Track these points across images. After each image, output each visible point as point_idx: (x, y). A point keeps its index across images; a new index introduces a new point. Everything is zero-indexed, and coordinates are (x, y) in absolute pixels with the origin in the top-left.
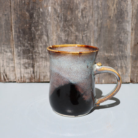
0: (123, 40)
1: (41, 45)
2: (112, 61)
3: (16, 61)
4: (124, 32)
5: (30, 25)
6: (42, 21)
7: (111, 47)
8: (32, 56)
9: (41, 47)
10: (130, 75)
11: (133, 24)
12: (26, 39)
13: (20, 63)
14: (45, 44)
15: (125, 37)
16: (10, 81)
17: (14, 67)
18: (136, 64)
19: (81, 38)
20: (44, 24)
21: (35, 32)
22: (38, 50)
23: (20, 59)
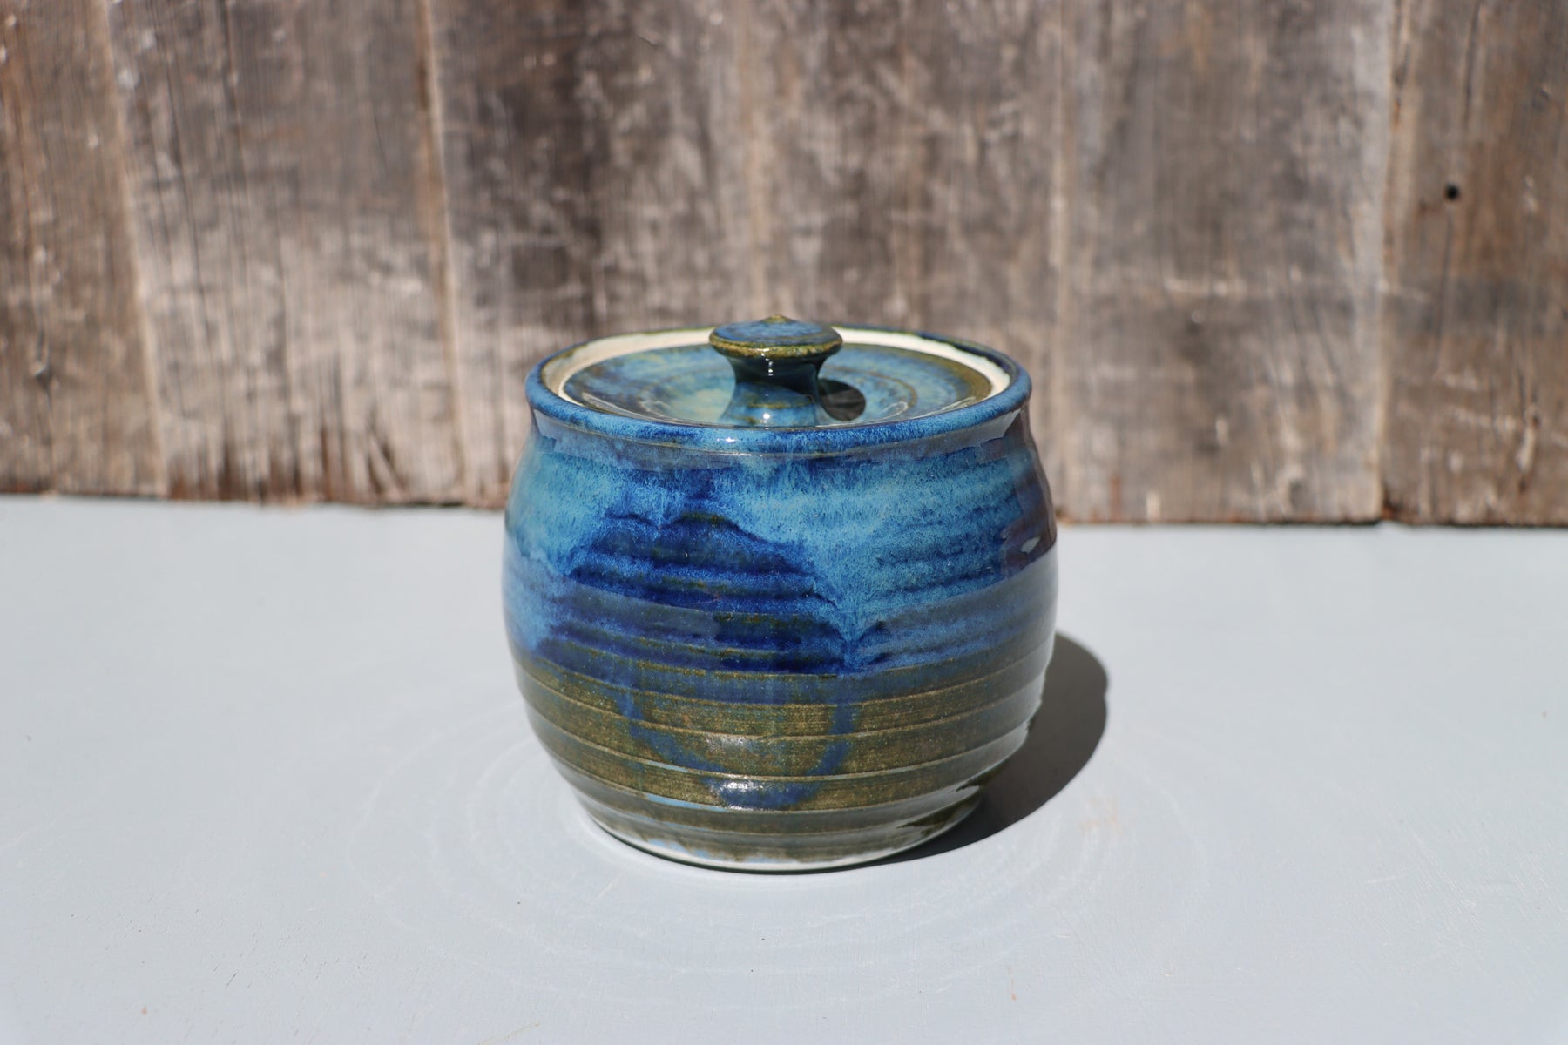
0: (1315, 169)
1: (650, 211)
2: (1226, 345)
3: (464, 337)
4: (1325, 100)
5: (568, 59)
6: (662, 22)
7: (1217, 227)
8: (587, 300)
9: (655, 227)
10: (1374, 454)
11: (1405, 35)
12: (531, 168)
13: (490, 359)
14: (680, 206)
15: (1336, 140)
16: (416, 493)
17: (446, 390)
18: (1432, 367)
19: (970, 152)
20: (675, 44)
21: (608, 110)
22: (633, 255)
23: (491, 326)
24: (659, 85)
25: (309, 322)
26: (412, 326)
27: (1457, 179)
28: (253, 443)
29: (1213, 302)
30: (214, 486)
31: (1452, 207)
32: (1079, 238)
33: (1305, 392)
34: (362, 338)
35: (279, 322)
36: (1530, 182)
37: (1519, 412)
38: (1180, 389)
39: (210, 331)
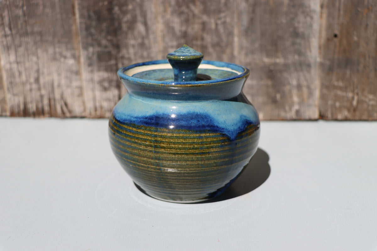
0: (301, 30)
1: (132, 42)
2: (279, 75)
3: (85, 74)
4: (303, 12)
5: (111, 3)
7: (276, 45)
8: (116, 65)
9: (133, 46)
10: (317, 103)
12: (102, 31)
13: (92, 80)
14: (140, 41)
15: (306, 22)
16: (74, 114)
17: (81, 88)
18: (331, 80)
19: (213, 26)
21: (121, 16)
22: (128, 53)
23: (92, 71)
24: (134, 10)
25: (46, 71)
26: (72, 72)
27: (337, 32)
28: (32, 102)
29: (275, 64)
30: (22, 113)
31: (336, 40)
32: (241, 48)
33: (299, 87)
34: (59, 75)
35: (38, 71)
36: (355, 33)
37: (353, 91)
38: (267, 86)
39: (20, 73)
